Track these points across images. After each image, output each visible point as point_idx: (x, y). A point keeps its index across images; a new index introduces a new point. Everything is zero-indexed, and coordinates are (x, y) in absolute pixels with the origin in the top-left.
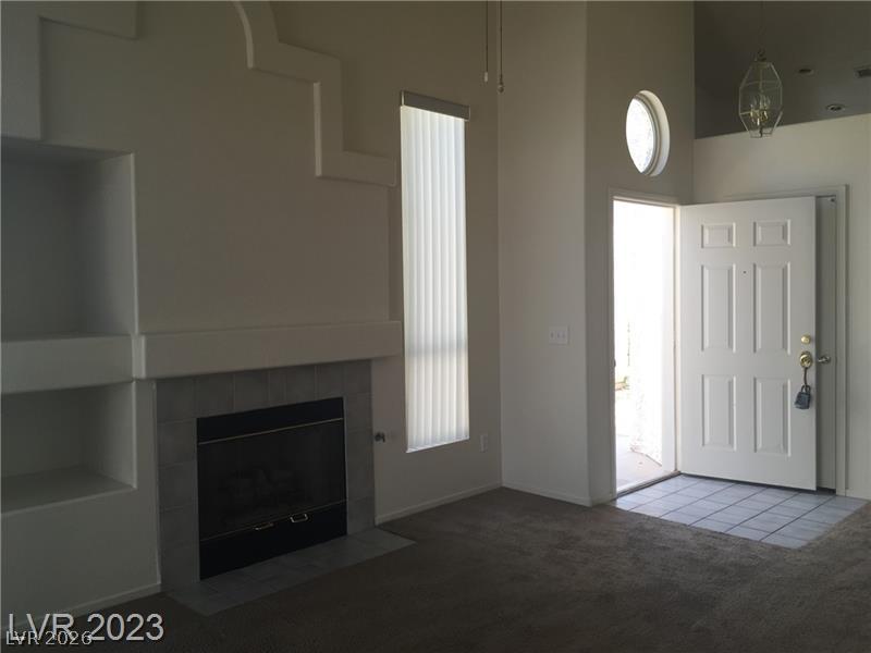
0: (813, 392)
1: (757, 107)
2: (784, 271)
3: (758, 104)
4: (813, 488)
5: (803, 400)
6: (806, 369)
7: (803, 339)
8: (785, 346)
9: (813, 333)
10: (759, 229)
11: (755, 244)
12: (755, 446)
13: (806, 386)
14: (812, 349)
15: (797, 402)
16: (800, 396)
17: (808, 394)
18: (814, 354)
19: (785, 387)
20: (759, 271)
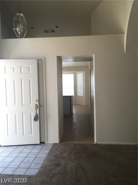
0: (38, 116)
1: (19, 27)
2: (30, 81)
3: (19, 26)
4: (39, 143)
5: (36, 119)
6: (36, 109)
7: (35, 101)
8: (30, 103)
9: (38, 99)
10: (22, 68)
11: (21, 73)
12: (23, 134)
13: (37, 114)
14: (37, 103)
15: (34, 120)
16: (35, 117)
17: (37, 116)
18: (38, 105)
19: (31, 115)
20: (23, 81)
